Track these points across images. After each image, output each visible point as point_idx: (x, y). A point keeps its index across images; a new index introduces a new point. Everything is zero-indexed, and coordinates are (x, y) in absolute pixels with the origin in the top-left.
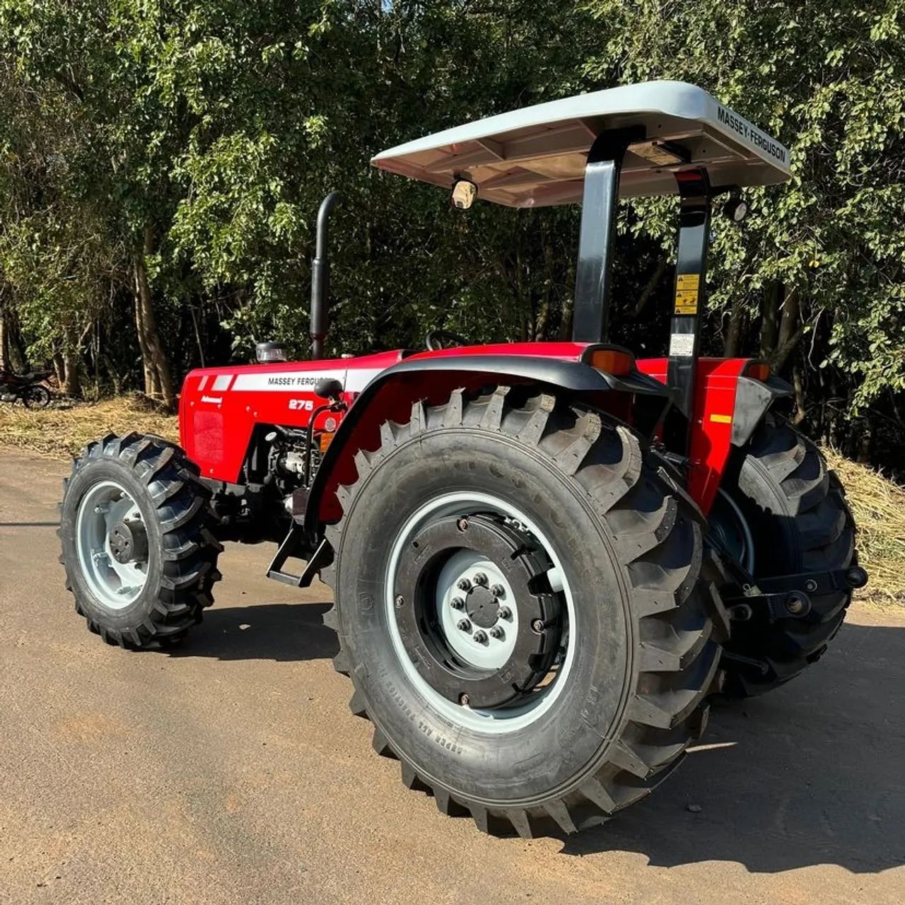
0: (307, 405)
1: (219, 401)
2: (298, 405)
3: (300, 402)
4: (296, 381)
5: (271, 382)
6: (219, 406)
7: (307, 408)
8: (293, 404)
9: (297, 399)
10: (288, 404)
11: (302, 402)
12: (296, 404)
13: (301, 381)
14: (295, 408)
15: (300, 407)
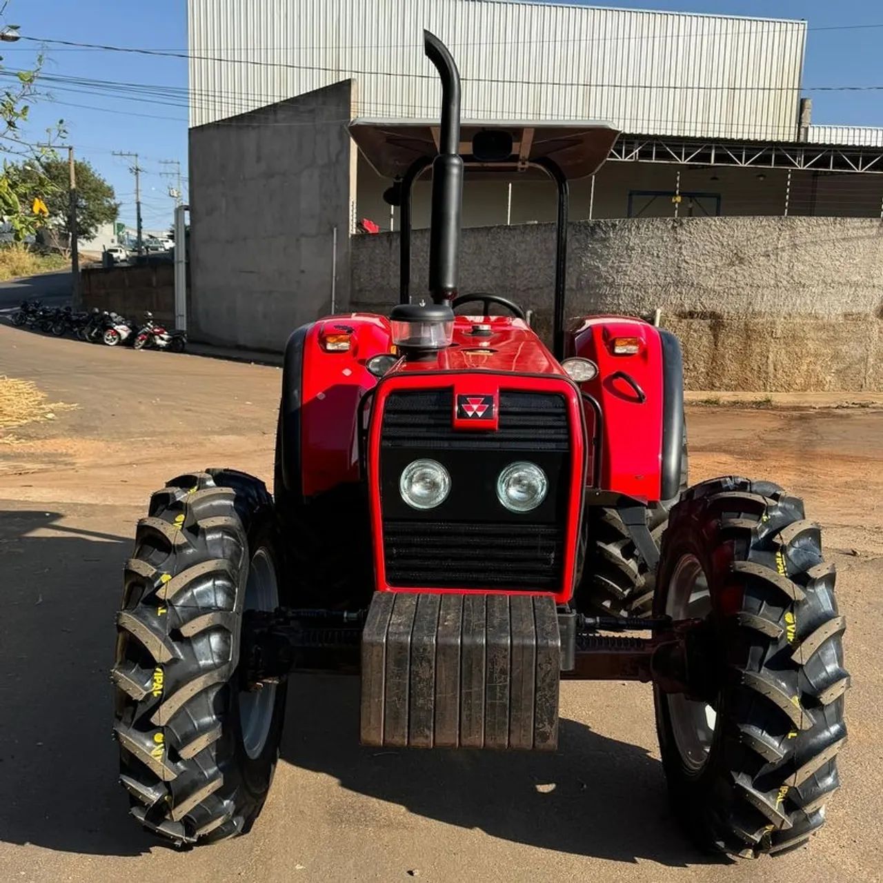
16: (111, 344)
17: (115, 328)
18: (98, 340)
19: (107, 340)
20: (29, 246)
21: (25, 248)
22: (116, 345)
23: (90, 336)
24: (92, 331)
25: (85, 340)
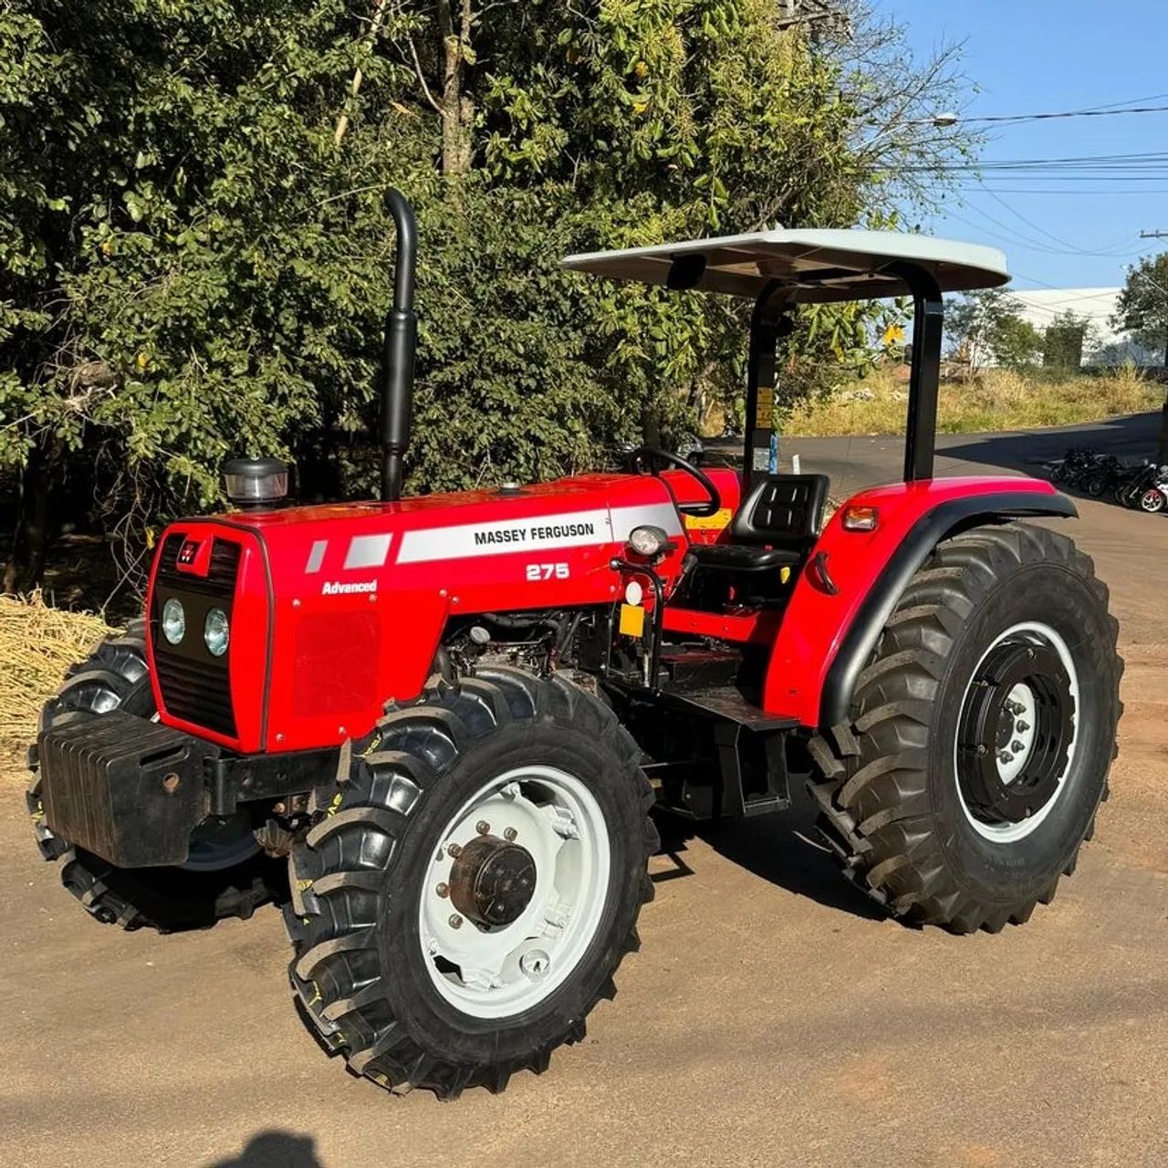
0: (558, 570)
1: (371, 587)
2: (543, 572)
3: (544, 567)
4: (528, 534)
5: (480, 539)
6: (373, 597)
7: (559, 576)
8: (533, 573)
9: (539, 563)
10: (525, 573)
11: (550, 567)
12: (538, 571)
13: (538, 533)
14: (538, 578)
15: (547, 576)
16: (1151, 510)
17: (1159, 488)
18: (1135, 505)
19: (1146, 504)
20: (1144, 372)
21: (1137, 376)
22: (1158, 511)
23: (1127, 497)
24: (1131, 492)
25: (1120, 504)
